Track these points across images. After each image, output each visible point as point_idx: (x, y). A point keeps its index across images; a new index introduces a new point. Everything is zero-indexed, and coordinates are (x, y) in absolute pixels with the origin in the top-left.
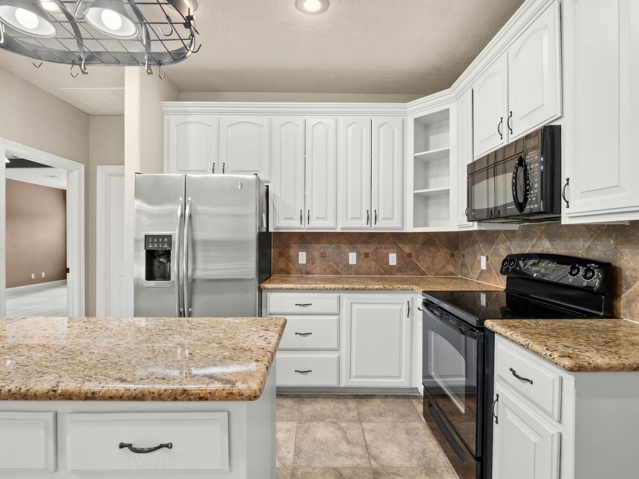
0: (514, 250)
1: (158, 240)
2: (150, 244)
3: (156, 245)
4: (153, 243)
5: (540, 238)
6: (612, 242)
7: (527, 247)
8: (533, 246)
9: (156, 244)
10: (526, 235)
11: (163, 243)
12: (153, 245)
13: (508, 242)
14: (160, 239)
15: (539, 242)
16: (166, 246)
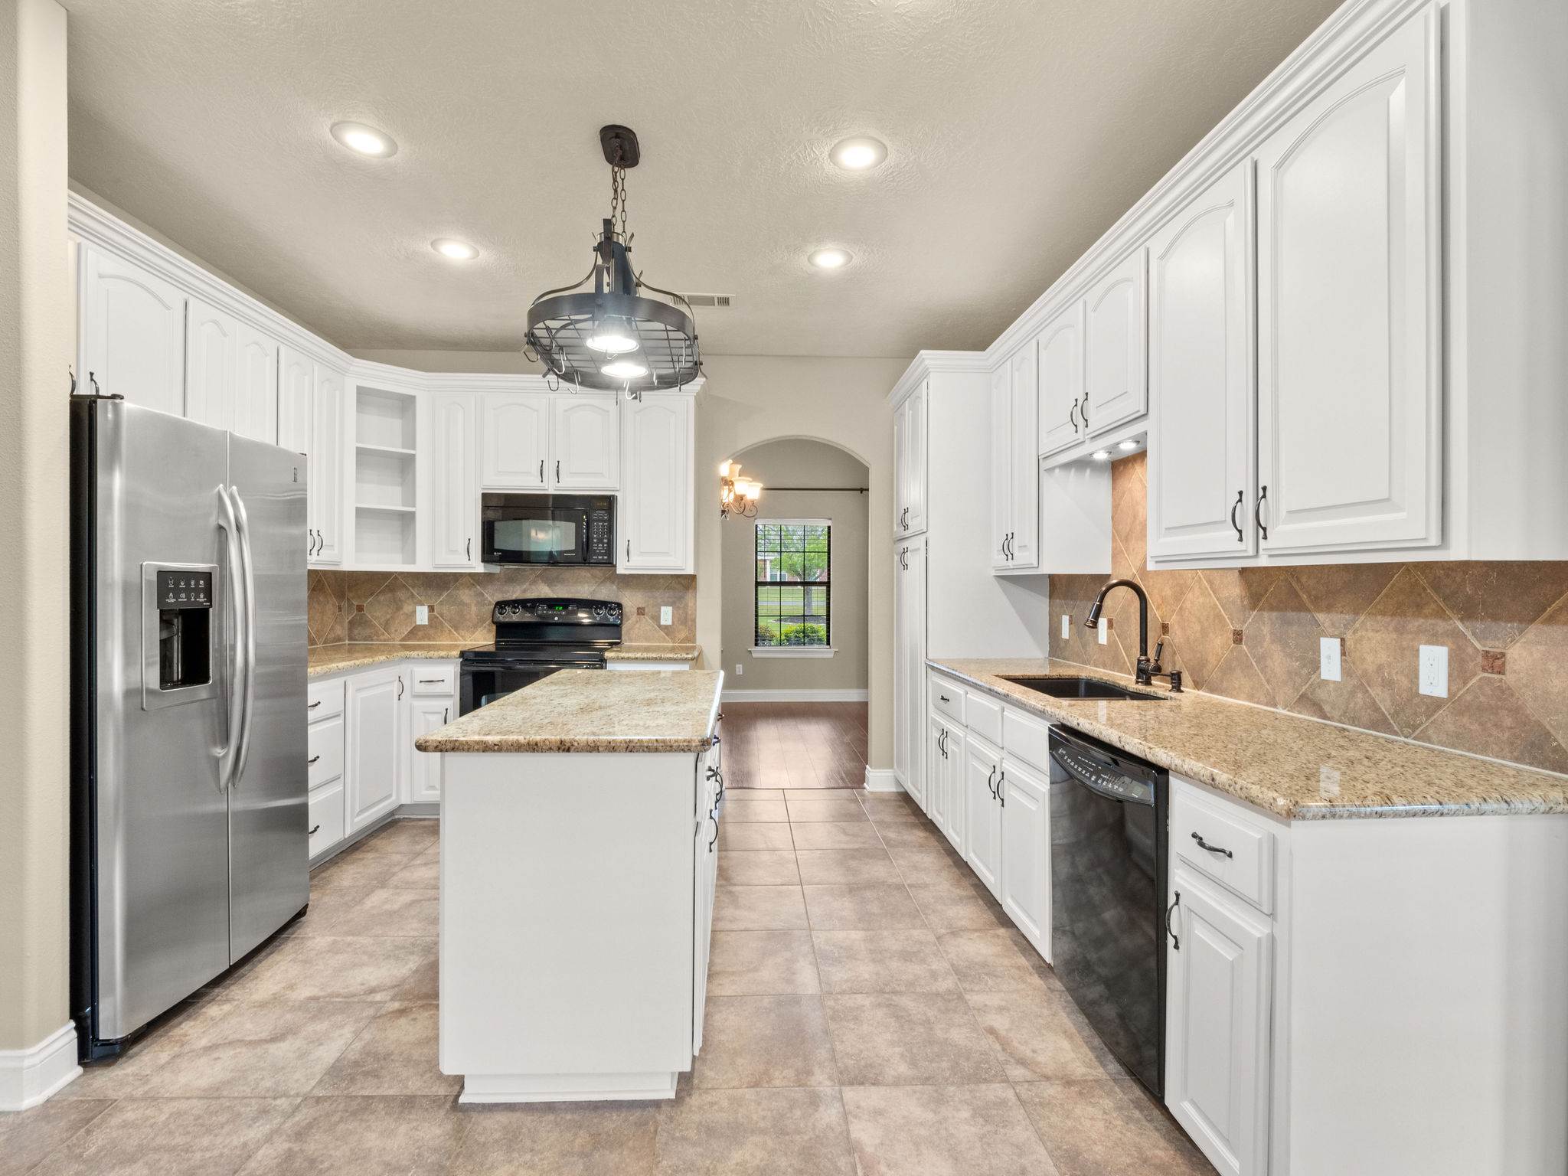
0: (490, 596)
1: (188, 584)
2: (171, 595)
3: (183, 597)
4: (177, 592)
5: (534, 582)
6: (614, 587)
7: (514, 592)
8: (524, 591)
9: (183, 595)
10: (511, 579)
11: (197, 591)
12: (176, 596)
13: (478, 587)
14: (193, 583)
15: (533, 587)
16: (202, 598)
